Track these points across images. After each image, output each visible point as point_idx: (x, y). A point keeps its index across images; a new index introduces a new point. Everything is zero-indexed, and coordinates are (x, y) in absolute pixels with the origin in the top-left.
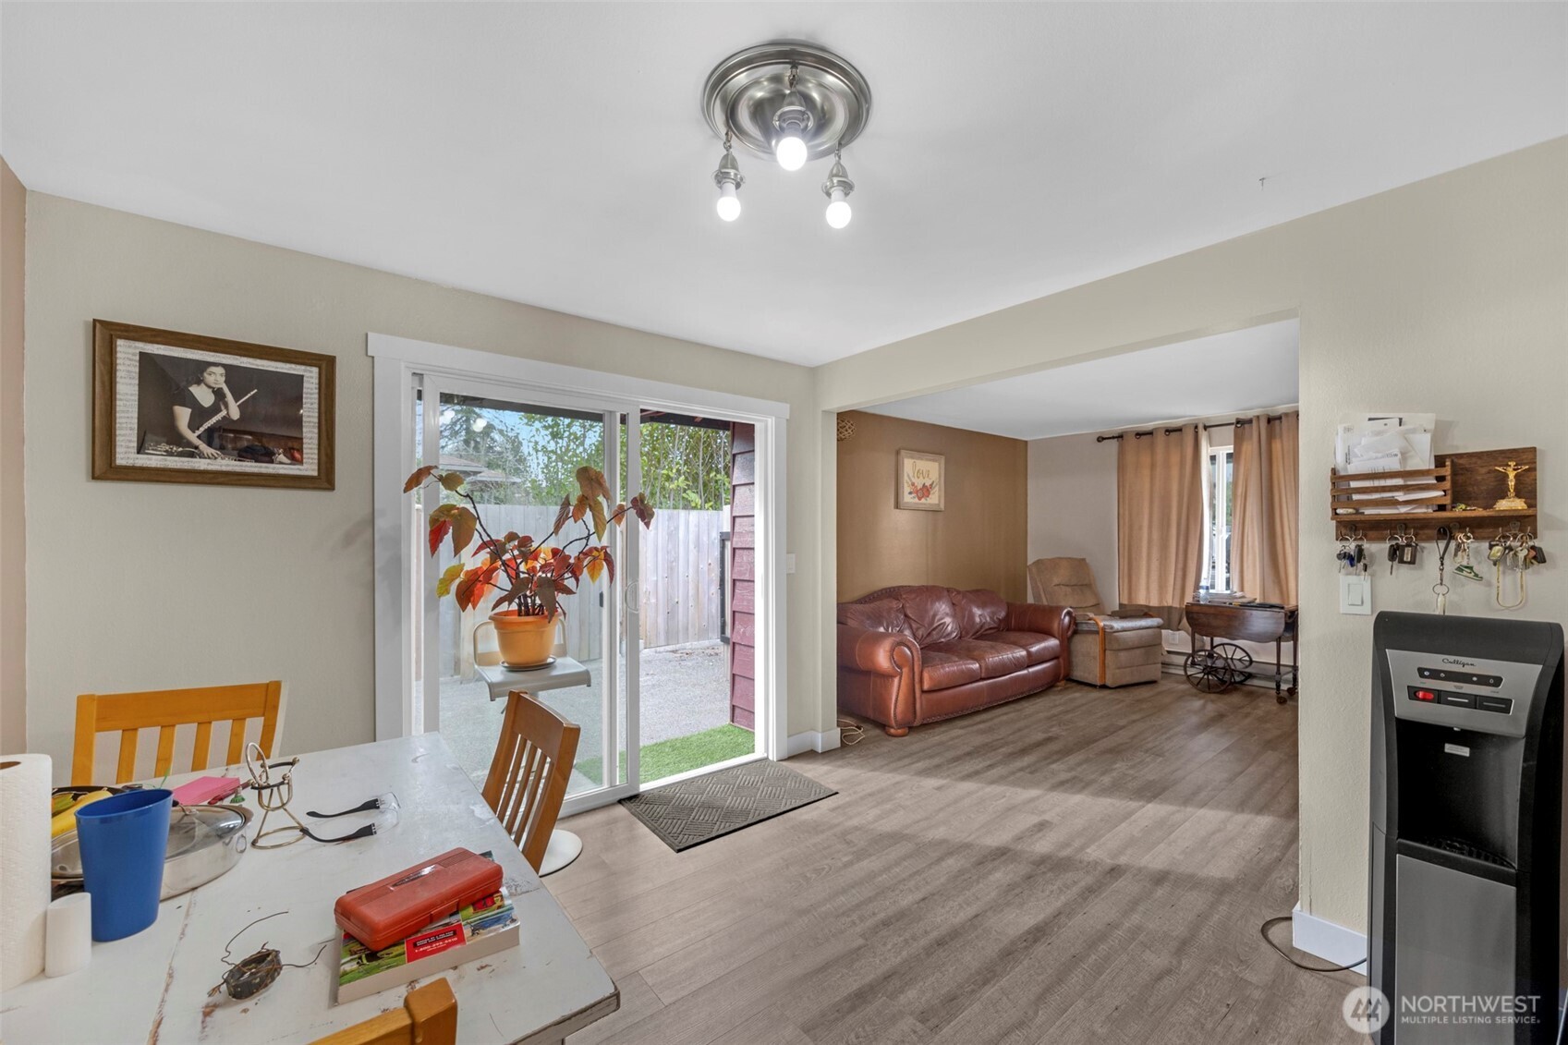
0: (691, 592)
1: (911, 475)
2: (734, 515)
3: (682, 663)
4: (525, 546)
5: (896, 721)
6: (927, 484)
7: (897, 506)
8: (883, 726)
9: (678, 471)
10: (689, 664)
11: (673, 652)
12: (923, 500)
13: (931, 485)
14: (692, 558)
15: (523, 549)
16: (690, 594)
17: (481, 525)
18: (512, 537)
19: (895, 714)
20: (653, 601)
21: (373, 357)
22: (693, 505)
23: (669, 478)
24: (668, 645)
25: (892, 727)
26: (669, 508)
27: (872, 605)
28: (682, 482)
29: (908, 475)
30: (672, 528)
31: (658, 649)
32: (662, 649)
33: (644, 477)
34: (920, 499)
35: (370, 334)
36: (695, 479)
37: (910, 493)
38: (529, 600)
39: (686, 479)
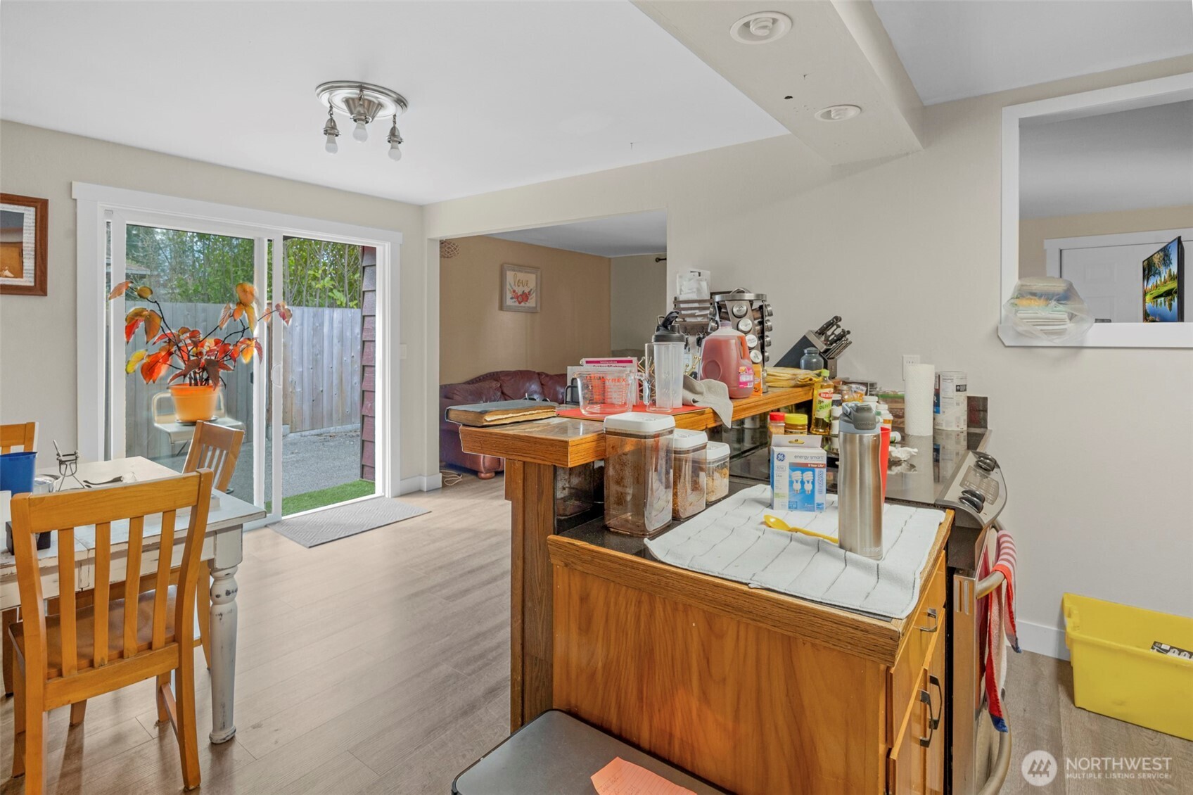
0: (335, 381)
1: (513, 284)
2: (363, 314)
3: (326, 444)
4: (195, 337)
5: (484, 468)
6: (527, 291)
7: (501, 308)
8: (475, 473)
9: (325, 271)
10: (332, 444)
11: (318, 435)
12: (523, 304)
13: (529, 292)
14: (335, 351)
15: (193, 339)
16: (334, 384)
17: (165, 322)
18: (184, 331)
19: (484, 463)
20: (299, 389)
21: (75, 200)
22: (339, 303)
23: (315, 278)
24: (312, 429)
25: (482, 472)
26: (315, 306)
27: (476, 385)
28: (328, 283)
29: (510, 284)
30: (317, 325)
31: (303, 433)
32: (307, 433)
33: (290, 276)
34: (520, 303)
35: (73, 182)
36: (341, 279)
37: (512, 298)
38: (198, 376)
39: (332, 279)
